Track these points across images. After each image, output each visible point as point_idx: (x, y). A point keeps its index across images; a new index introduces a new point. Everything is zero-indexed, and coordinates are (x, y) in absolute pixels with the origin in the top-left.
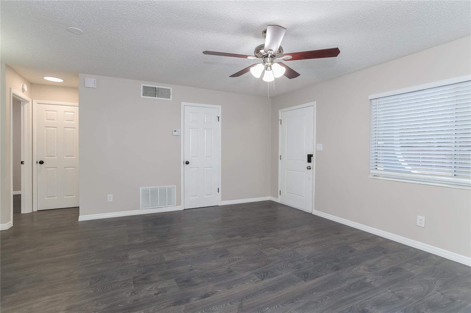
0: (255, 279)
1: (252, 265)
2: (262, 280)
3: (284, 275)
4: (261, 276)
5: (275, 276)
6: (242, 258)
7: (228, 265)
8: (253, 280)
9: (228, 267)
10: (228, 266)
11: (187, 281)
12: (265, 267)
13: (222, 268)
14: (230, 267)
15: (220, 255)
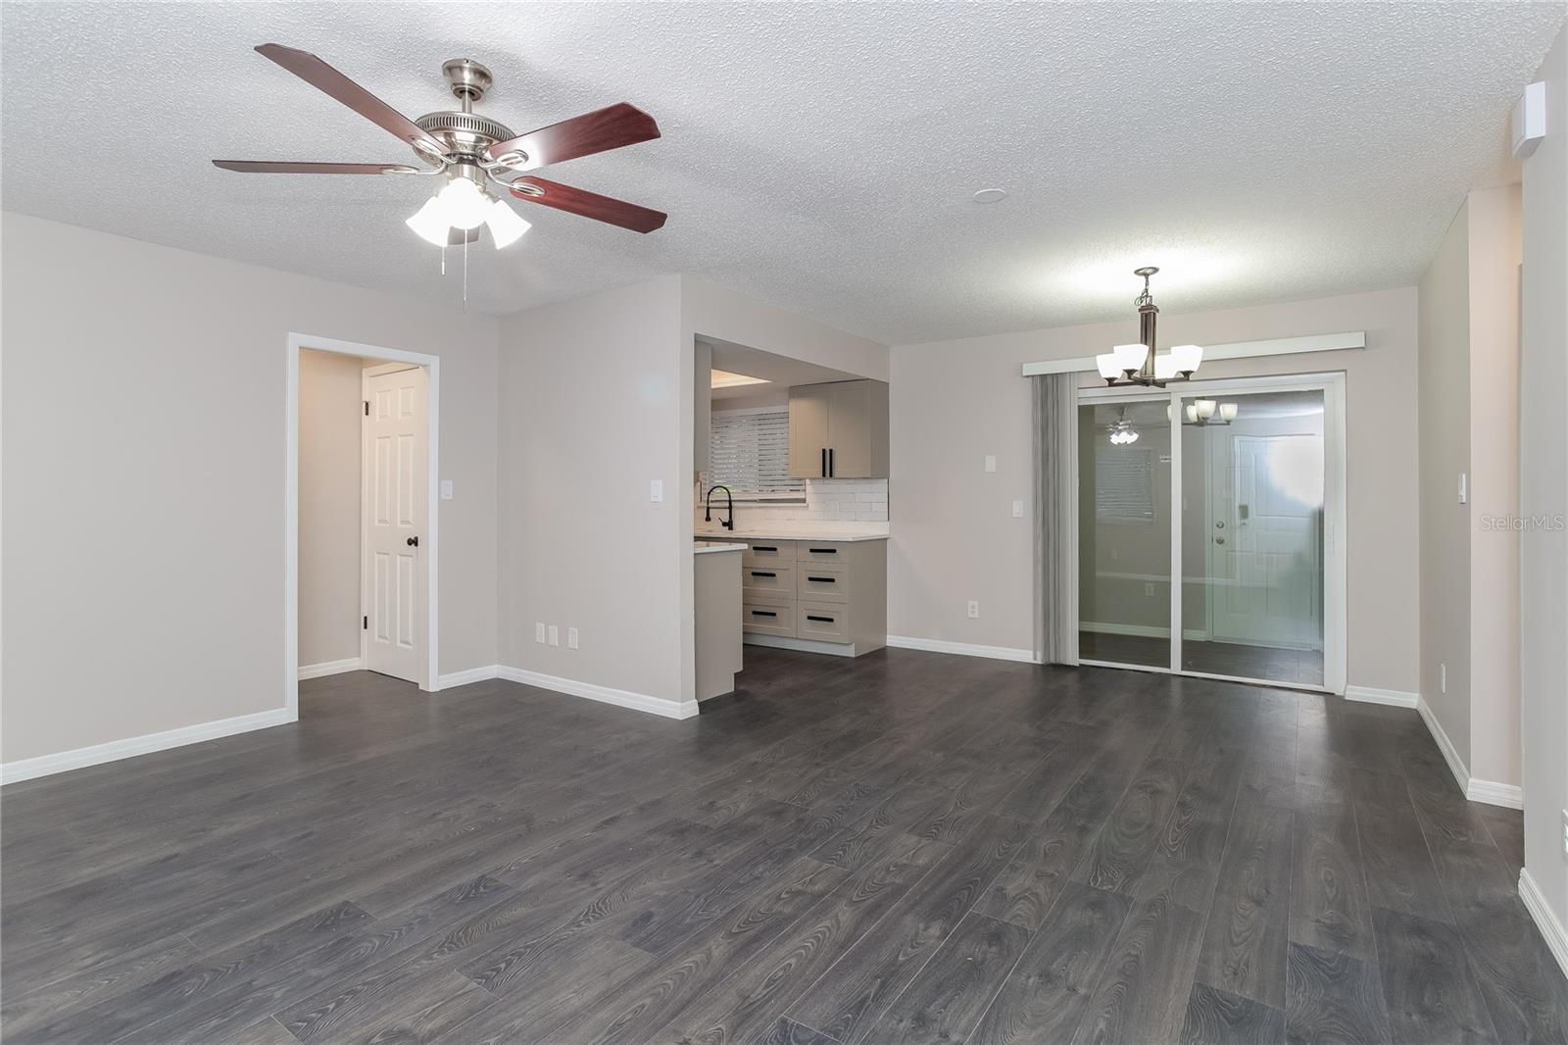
0: (505, 873)
1: (520, 911)
2: (483, 877)
3: (410, 906)
4: (488, 885)
5: (443, 895)
6: (565, 928)
7: (602, 892)
8: (509, 870)
9: (599, 886)
10: (601, 889)
11: (682, 832)
12: (469, 918)
13: (618, 879)
14: (594, 888)
15: (656, 919)
